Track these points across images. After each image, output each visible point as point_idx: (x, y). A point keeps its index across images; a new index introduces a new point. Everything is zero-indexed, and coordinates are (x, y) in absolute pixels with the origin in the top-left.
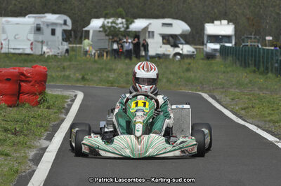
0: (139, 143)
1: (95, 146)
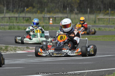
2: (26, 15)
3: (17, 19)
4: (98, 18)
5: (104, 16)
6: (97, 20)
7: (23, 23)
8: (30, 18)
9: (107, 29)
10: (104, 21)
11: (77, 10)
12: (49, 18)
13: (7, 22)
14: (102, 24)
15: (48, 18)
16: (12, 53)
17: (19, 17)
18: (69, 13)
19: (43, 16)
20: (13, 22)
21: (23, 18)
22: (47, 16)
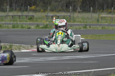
0: (59, 47)
1: (43, 48)
2: (29, 13)
3: (20, 18)
4: (101, 17)
5: (107, 15)
6: (100, 18)
7: (26, 22)
8: (33, 16)
9: (111, 28)
10: (107, 20)
11: (80, 9)
12: (52, 17)
13: (10, 21)
14: (105, 23)
15: (51, 17)
16: (16, 52)
17: (22, 16)
18: (72, 12)
19: (47, 15)
20: (17, 21)
21: (27, 16)
22: (50, 14)
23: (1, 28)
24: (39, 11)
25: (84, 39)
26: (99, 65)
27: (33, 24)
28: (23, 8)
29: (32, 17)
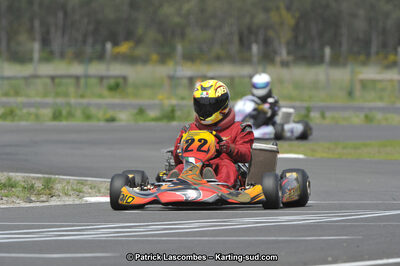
2: (112, 68)
3: (78, 85)
4: (361, 80)
5: (379, 73)
6: (358, 87)
7: (101, 96)
8: (125, 78)
9: (395, 119)
10: (383, 90)
11: (289, 53)
12: (191, 81)
13: (45, 95)
14: (374, 100)
15: (185, 82)
16: (67, 203)
17: (87, 76)
18: (259, 62)
19: (171, 73)
20: (66, 95)
21: (102, 78)
22: (182, 71)
23: (13, 121)
24: (145, 61)
25: (301, 156)
26: (358, 246)
27: (123, 107)
28: (88, 50)
29: (121, 81)
